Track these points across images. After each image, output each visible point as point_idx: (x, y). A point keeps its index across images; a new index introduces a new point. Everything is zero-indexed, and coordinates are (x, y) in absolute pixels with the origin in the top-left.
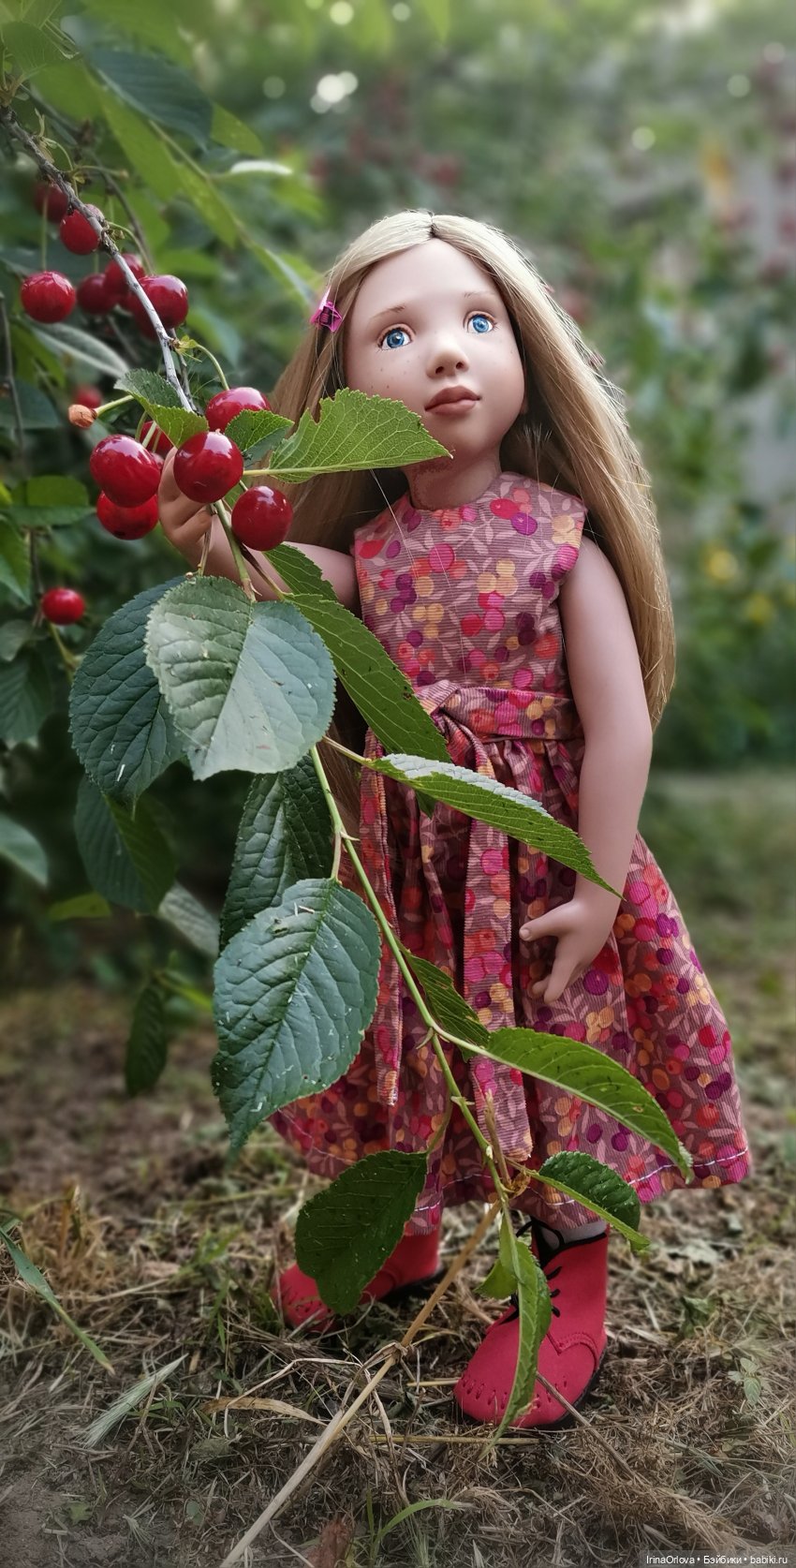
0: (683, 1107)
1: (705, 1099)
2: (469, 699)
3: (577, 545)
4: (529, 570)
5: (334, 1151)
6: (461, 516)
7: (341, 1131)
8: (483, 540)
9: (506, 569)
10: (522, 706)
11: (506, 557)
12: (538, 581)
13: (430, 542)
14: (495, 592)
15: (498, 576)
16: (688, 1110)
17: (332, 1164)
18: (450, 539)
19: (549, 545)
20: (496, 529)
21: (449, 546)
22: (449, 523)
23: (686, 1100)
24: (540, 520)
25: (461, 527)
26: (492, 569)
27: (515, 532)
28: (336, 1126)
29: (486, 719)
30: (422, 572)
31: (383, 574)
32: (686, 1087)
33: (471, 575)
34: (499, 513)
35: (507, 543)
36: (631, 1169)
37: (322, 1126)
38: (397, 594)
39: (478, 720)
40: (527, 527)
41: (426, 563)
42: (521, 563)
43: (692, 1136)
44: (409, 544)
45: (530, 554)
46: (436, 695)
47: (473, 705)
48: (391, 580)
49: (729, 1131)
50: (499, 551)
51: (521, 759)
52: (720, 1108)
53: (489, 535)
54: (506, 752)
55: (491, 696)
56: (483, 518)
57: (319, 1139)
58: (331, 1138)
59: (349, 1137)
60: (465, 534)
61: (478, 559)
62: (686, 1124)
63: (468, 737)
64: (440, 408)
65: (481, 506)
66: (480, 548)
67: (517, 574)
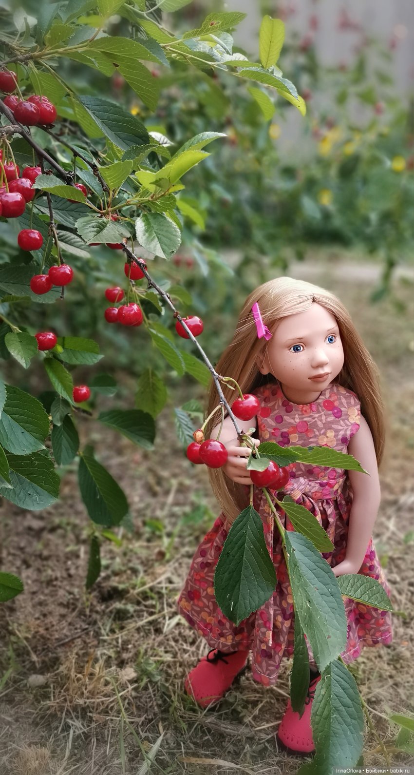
0: (371, 620)
1: (380, 617)
2: (313, 487)
3: (358, 423)
4: (341, 435)
5: (222, 640)
6: (311, 409)
7: (226, 633)
8: (321, 421)
9: (331, 434)
10: (332, 486)
11: (331, 429)
12: (344, 440)
13: (297, 420)
14: (326, 445)
15: (327, 437)
16: (373, 621)
17: (220, 644)
18: (306, 419)
19: (348, 423)
20: (327, 417)
21: (306, 422)
22: (306, 411)
23: (373, 617)
24: (343, 409)
25: (311, 414)
26: (325, 434)
27: (334, 418)
28: (224, 631)
29: (319, 494)
30: (294, 432)
31: (274, 429)
32: (373, 613)
33: (316, 436)
34: (327, 408)
35: (332, 422)
36: (351, 646)
37: (218, 631)
38: (281, 439)
39: (315, 495)
40: (338, 414)
41: (295, 429)
42: (337, 432)
43: (373, 630)
44: (287, 418)
45: (340, 427)
46: (301, 488)
47: (315, 490)
48: (279, 433)
49: (387, 627)
50: (328, 426)
51: (330, 507)
52: (385, 619)
53: (324, 419)
54: (324, 504)
55: (321, 485)
56: (321, 410)
57: (216, 635)
58: (222, 635)
59: (230, 634)
60: (313, 418)
61: (319, 429)
62: (372, 626)
63: (312, 503)
64: (315, 379)
65: (319, 404)
66: (320, 425)
67: (336, 436)
